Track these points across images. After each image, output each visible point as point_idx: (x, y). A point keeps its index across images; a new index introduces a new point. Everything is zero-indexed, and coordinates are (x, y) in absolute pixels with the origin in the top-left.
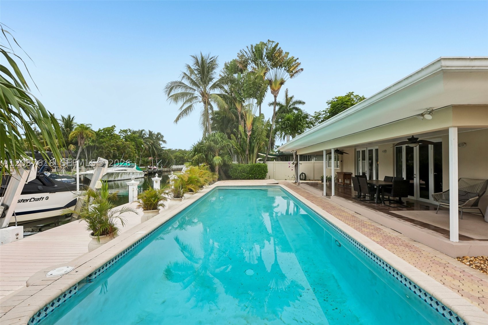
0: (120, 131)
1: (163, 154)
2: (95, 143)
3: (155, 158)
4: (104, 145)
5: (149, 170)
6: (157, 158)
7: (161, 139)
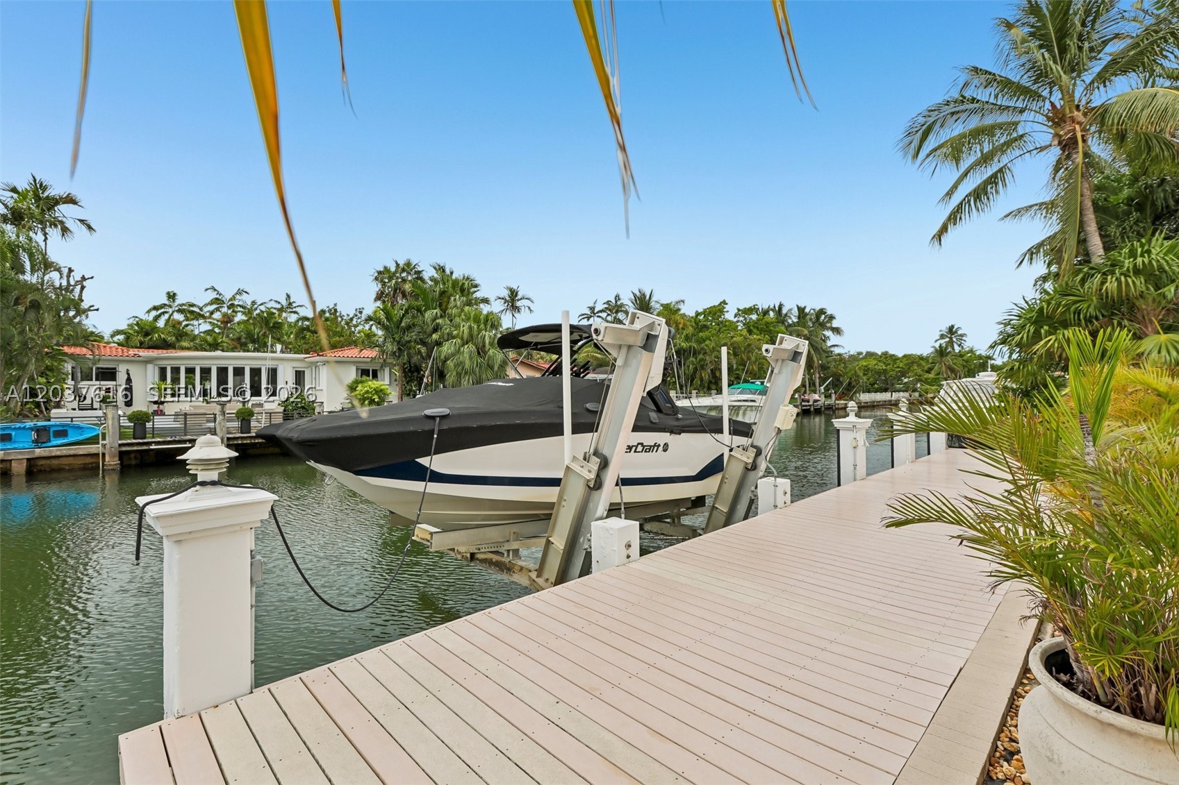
0: (736, 311)
1: (834, 363)
2: (691, 341)
3: (814, 373)
4: (707, 345)
5: (803, 404)
6: (817, 375)
7: (828, 325)
